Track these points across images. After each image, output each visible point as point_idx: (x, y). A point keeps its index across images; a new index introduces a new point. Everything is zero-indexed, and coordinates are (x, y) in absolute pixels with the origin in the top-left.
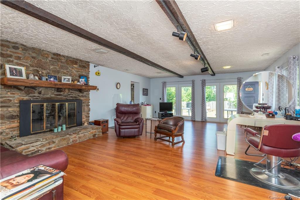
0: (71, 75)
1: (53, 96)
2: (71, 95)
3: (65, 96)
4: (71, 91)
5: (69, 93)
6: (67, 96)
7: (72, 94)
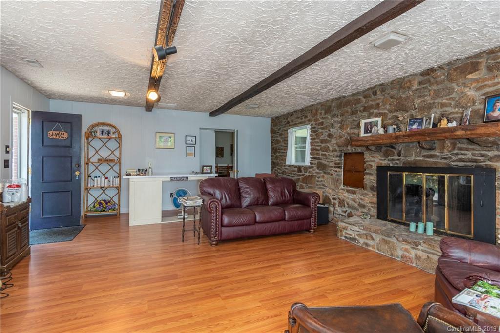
0: (460, 104)
1: (421, 158)
2: (460, 156)
3: (445, 158)
4: (459, 145)
5: (455, 151)
6: (450, 158)
7: (463, 152)
